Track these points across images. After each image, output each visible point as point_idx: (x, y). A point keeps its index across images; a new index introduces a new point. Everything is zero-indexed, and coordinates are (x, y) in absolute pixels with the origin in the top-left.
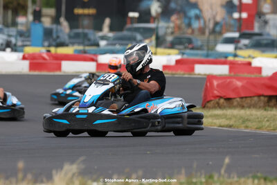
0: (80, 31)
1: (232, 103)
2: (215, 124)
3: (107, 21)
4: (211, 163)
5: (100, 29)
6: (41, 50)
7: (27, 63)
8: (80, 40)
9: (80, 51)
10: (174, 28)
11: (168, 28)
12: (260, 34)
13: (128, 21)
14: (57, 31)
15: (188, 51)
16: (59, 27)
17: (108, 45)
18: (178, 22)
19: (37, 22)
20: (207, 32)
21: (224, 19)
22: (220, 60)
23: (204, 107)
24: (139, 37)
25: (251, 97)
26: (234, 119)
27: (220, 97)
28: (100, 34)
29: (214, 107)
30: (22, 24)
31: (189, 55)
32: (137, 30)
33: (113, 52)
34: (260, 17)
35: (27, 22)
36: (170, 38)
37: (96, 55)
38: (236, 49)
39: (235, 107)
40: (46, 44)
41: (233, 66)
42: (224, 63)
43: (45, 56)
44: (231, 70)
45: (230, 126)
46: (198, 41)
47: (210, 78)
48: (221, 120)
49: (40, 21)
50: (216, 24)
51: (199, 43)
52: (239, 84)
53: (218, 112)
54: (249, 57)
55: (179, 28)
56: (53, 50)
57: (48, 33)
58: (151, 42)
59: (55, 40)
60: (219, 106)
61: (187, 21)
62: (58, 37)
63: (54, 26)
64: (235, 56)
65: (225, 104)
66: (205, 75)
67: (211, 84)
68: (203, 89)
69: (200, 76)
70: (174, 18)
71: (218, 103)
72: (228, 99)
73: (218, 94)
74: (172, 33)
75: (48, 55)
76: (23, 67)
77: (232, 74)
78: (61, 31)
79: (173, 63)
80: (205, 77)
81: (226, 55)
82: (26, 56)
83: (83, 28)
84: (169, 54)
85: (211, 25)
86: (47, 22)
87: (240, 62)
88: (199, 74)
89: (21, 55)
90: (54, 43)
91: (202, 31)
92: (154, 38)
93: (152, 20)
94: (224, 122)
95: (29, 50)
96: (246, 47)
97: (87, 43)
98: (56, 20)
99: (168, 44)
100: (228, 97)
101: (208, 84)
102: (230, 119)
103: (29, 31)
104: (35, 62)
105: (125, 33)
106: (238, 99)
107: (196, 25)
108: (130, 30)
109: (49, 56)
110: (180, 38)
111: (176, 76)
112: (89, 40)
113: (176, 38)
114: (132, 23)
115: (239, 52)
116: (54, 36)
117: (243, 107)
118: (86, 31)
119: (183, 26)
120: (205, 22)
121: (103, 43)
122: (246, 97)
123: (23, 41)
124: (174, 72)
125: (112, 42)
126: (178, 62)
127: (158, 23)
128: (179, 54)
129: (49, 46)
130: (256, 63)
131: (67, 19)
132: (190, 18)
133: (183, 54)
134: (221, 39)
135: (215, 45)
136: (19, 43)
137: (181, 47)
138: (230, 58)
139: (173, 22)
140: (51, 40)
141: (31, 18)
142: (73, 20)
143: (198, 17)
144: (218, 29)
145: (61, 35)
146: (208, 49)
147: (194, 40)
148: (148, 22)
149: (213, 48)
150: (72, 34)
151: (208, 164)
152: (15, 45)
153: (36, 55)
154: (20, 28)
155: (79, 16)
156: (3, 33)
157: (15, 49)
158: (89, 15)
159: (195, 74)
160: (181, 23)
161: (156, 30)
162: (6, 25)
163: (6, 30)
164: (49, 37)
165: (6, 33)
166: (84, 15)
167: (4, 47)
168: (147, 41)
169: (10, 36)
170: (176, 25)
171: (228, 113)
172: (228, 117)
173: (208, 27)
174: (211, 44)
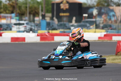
0: (62, 23)
3: (74, 18)
5: (71, 22)
6: (45, 32)
7: (39, 38)
8: (62, 27)
9: (62, 32)
11: (101, 20)
13: (83, 18)
14: (52, 23)
15: (110, 30)
16: (53, 22)
19: (43, 20)
23: (116, 55)
24: (88, 25)
28: (71, 24)
30: (37, 21)
31: (110, 32)
32: (87, 22)
35: (39, 20)
36: (101, 25)
37: (69, 33)
40: (48, 29)
43: (47, 34)
46: (114, 26)
47: (119, 42)
49: (45, 19)
56: (50, 31)
57: (48, 24)
58: (93, 27)
59: (51, 27)
61: (109, 17)
62: (53, 26)
63: (51, 21)
66: (117, 41)
67: (120, 45)
68: (116, 47)
70: (103, 16)
74: (103, 23)
75: (48, 34)
76: (37, 39)
78: (54, 23)
79: (103, 36)
82: (39, 34)
83: (64, 21)
84: (101, 32)
85: (120, 19)
86: (48, 19)
89: (36, 34)
90: (51, 29)
91: (116, 21)
92: (94, 25)
93: (94, 17)
95: (40, 32)
97: (65, 28)
98: (52, 18)
99: (101, 28)
101: (118, 45)
103: (40, 23)
104: (43, 37)
105: (82, 23)
107: (113, 19)
108: (84, 22)
110: (106, 25)
111: (104, 41)
112: (66, 27)
113: (104, 25)
114: (85, 19)
116: (51, 25)
118: (65, 23)
119: (107, 20)
120: (117, 18)
121: (72, 28)
123: (37, 28)
124: (103, 40)
126: (105, 35)
127: (96, 19)
129: (49, 30)
131: (57, 18)
132: (110, 16)
133: (107, 32)
136: (36, 29)
137: (107, 29)
139: (103, 18)
140: (50, 27)
141: (41, 18)
142: (59, 18)
143: (114, 16)
145: (54, 25)
146: (118, 30)
147: (112, 26)
148: (92, 18)
150: (59, 25)
152: (34, 30)
153: (43, 34)
154: (36, 22)
155: (62, 16)
156: (29, 25)
157: (34, 32)
158: (66, 16)
159: (113, 41)
160: (107, 18)
161: (95, 22)
162: (30, 21)
163: (30, 23)
164: (49, 26)
165: (30, 25)
166: (64, 16)
167: (29, 31)
168: (91, 27)
169: (31, 26)
170: (104, 19)
173: (118, 20)
174: (120, 27)
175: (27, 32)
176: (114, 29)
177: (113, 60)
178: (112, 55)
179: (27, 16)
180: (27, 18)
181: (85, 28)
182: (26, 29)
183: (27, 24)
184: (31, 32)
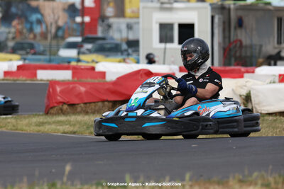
1: (76, 110)
2: (58, 130)
4: (53, 170)
10: (15, 33)
11: (9, 33)
12: (103, 39)
15: (30, 56)
18: (20, 27)
20: (49, 37)
21: (66, 23)
22: (63, 65)
23: (47, 113)
25: (94, 102)
26: (78, 126)
27: (64, 103)
29: (57, 114)
31: (32, 60)
34: (103, 21)
36: (11, 44)
38: (79, 53)
39: (79, 113)
41: (76, 71)
42: (67, 68)
44: (74, 75)
45: (74, 133)
46: (40, 45)
47: (53, 83)
48: (64, 127)
50: (58, 28)
51: (42, 48)
52: (83, 89)
53: (62, 118)
54: (93, 61)
55: (21, 33)
60: (63, 112)
61: (28, 26)
64: (79, 61)
65: (69, 110)
66: (48, 80)
67: (54, 90)
68: (46, 95)
69: (42, 82)
70: (15, 22)
71: (61, 110)
72: (72, 105)
73: (61, 100)
74: (14, 38)
77: (76, 79)
79: (14, 69)
80: (48, 82)
81: (69, 60)
84: (11, 60)
85: (53, 30)
87: (83, 67)
88: (41, 80)
91: (44, 35)
94: (67, 128)
96: (90, 51)
99: (9, 50)
100: (71, 102)
101: (51, 90)
102: (74, 125)
106: (82, 105)
107: (38, 29)
110: (22, 44)
111: (18, 82)
113: (17, 44)
115: (82, 57)
117: (87, 113)
119: (25, 31)
120: (47, 27)
122: (90, 103)
126: (19, 68)
128: (20, 60)
130: (100, 67)
132: (32, 23)
133: (25, 59)
134: (63, 43)
135: (58, 50)
137: (23, 52)
138: (74, 63)
139: (14, 27)
143: (39, 22)
144: (60, 33)
146: (50, 55)
147: (36, 45)
149: (56, 53)
151: (51, 172)
159: (37, 80)
160: (23, 28)
170: (17, 30)
171: (72, 119)
172: (72, 123)
173: (51, 32)
174: (54, 49)
176: (42, 53)
177: (39, 126)
178: (36, 115)
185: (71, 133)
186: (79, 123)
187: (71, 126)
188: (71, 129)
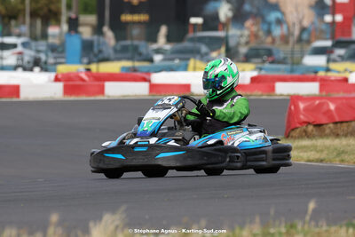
0: (128, 42)
1: (324, 130)
2: (302, 159)
3: (163, 30)
5: (155, 40)
6: (76, 68)
7: (60, 86)
8: (129, 55)
9: (129, 69)
10: (249, 36)
11: (241, 36)
13: (191, 29)
14: (99, 45)
15: (267, 65)
16: (101, 39)
17: (164, 60)
18: (254, 29)
19: (73, 33)
20: (292, 40)
21: (313, 23)
22: (309, 75)
23: (287, 136)
24: (204, 49)
25: (347, 122)
26: (326, 152)
27: (308, 123)
28: (155, 46)
29: (300, 137)
30: (54, 36)
31: (269, 70)
32: (201, 40)
33: (171, 69)
35: (61, 33)
36: (243, 50)
37: (149, 73)
38: (328, 61)
39: (327, 136)
40: (85, 60)
41: (324, 83)
42: (313, 80)
43: (84, 76)
44: (322, 88)
45: (322, 161)
46: (281, 51)
47: (295, 99)
48: (309, 154)
49: (77, 32)
50: (303, 30)
51: (282, 55)
52: (332, 107)
53: (306, 142)
54: (346, 71)
55: (256, 36)
56: (94, 67)
57: (87, 47)
58: (219, 54)
59: (96, 56)
60: (307, 135)
61: (265, 27)
62: (100, 51)
63: (95, 38)
64: (328, 70)
65: (315, 132)
66: (288, 95)
67: (297, 107)
68: (286, 114)
69: (281, 98)
70: (248, 23)
71: (305, 131)
72: (318, 126)
73: (305, 120)
74: (247, 43)
75: (87, 75)
76: (56, 91)
77: (324, 94)
78: (104, 43)
79: (247, 81)
80: (288, 98)
81: (315, 70)
82: (60, 77)
83: (132, 39)
84: (243, 70)
85: (297, 32)
86: (86, 32)
87: (333, 78)
88: (281, 95)
89: (52, 75)
90: (95, 60)
91: (285, 39)
92: (223, 50)
93: (220, 27)
94: (313, 155)
95: (63, 69)
96: (342, 58)
97: (137, 57)
98: (98, 30)
99: (241, 57)
100: (318, 122)
101: (293, 108)
102: (322, 151)
103: (63, 45)
104: (72, 83)
105: (186, 44)
106: (331, 125)
107: (277, 31)
108: (192, 40)
109: (89, 76)
110: (257, 49)
111: (252, 97)
112: (140, 54)
113: (251, 49)
114: (194, 31)
115: (332, 66)
116: (96, 50)
117: (337, 136)
118: (136, 42)
119: (261, 33)
120: (288, 28)
121: (158, 58)
122: (342, 122)
123: (55, 58)
124: (248, 93)
125: (169, 57)
126: (253, 80)
127: (227, 31)
128: (255, 69)
129: (89, 63)
131: (112, 28)
132: (270, 24)
133: (261, 69)
134: (309, 48)
135: (302, 57)
136: (51, 61)
137: (259, 60)
138: (322, 74)
139: (248, 28)
140: (92, 56)
141: (65, 27)
142: (120, 29)
143: (279, 22)
144: (305, 36)
145: (104, 49)
146: (293, 64)
147: (275, 51)
148: (215, 29)
149: (299, 62)
150: (118, 48)
152: (46, 63)
153: (72, 75)
154: (51, 40)
155: (127, 23)
156: (31, 49)
157: (45, 69)
158: (139, 23)
159: (276, 95)
160: (258, 30)
161: (225, 41)
162: (34, 38)
163: (33, 44)
164: (90, 52)
165: (34, 48)
166: (134, 23)
167: (31, 65)
168: (214, 54)
169: (38, 51)
170: (252, 32)
171: (319, 144)
172: (318, 148)
173: (293, 35)
174: (297, 56)
175: (25, 69)
176: (282, 62)
179: (24, 23)
180: (25, 29)
181: (195, 58)
182: (22, 60)
183: (24, 45)
184: (37, 69)
185: (317, 161)
186: (328, 148)
187: (318, 152)
188: (317, 156)
